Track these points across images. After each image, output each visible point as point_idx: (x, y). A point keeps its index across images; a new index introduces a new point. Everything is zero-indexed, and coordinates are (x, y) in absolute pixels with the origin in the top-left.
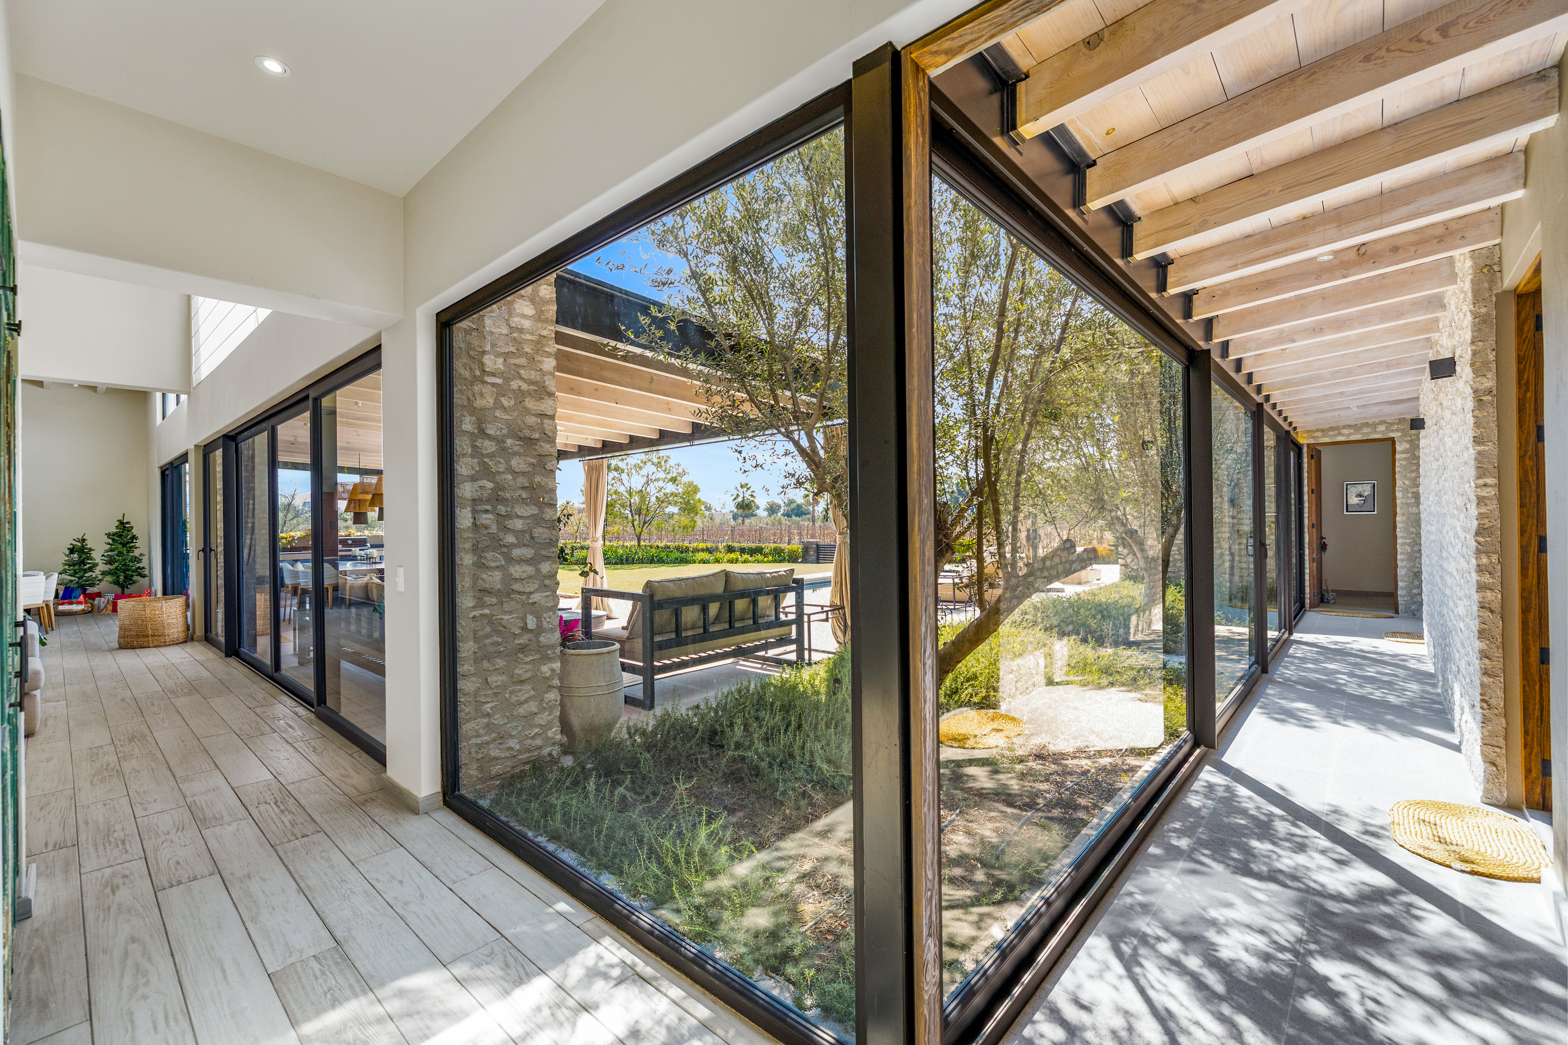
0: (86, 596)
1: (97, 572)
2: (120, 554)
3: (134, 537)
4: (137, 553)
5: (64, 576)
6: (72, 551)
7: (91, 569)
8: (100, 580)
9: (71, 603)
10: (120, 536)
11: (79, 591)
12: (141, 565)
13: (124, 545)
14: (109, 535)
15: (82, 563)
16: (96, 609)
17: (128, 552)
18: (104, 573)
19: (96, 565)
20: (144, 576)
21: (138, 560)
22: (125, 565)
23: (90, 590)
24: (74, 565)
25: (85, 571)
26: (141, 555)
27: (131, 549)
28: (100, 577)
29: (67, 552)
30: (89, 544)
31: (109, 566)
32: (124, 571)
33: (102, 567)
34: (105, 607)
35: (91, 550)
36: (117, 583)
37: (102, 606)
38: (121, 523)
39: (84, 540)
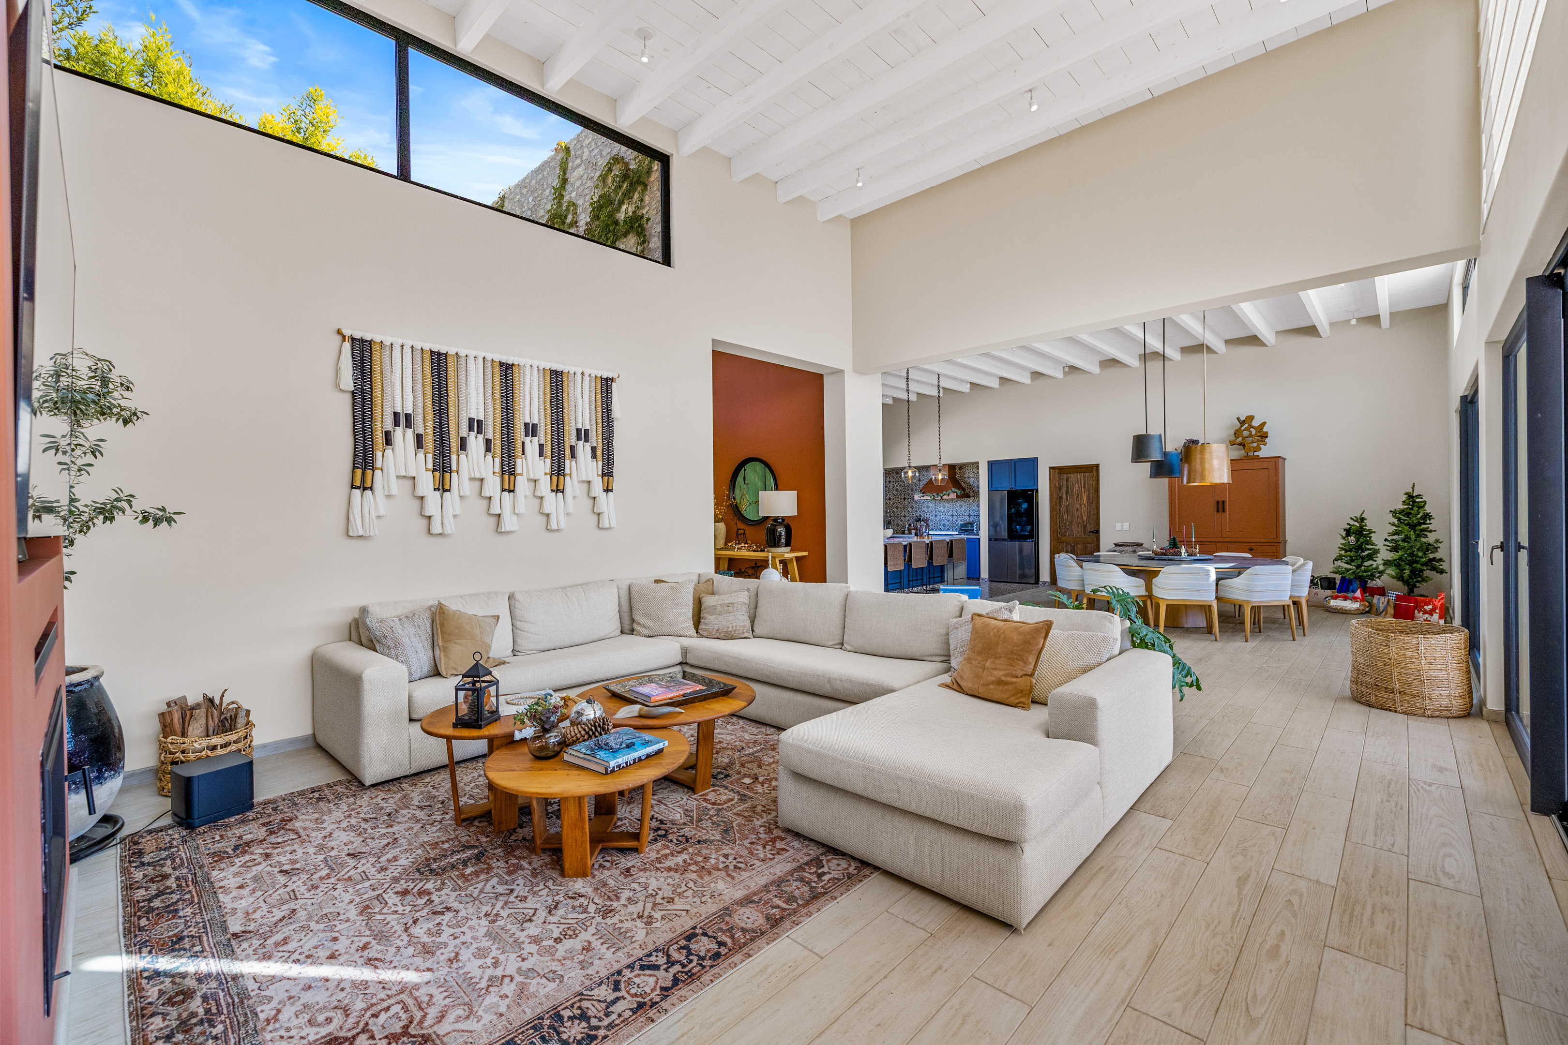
0: (1365, 589)
1: (1378, 562)
2: (1406, 539)
3: (1427, 516)
4: (1431, 538)
5: (1339, 563)
6: (1348, 532)
7: (1370, 557)
8: (1382, 573)
9: (1346, 598)
10: (1408, 514)
11: (1357, 584)
12: (1438, 555)
13: (1412, 527)
14: (1394, 513)
15: (1359, 548)
16: (1374, 610)
17: (1418, 536)
18: (1387, 563)
19: (1376, 552)
20: (1442, 572)
21: (1429, 548)
22: (1412, 555)
23: (1371, 584)
24: (1351, 551)
25: (1363, 559)
26: (1437, 541)
27: (1422, 533)
28: (1381, 568)
29: (1344, 533)
30: (1369, 525)
31: (1392, 554)
32: (1411, 563)
33: (1385, 554)
34: (1385, 609)
35: (1370, 532)
36: (1400, 578)
37: (1382, 607)
38: (1410, 496)
39: (1363, 519)
